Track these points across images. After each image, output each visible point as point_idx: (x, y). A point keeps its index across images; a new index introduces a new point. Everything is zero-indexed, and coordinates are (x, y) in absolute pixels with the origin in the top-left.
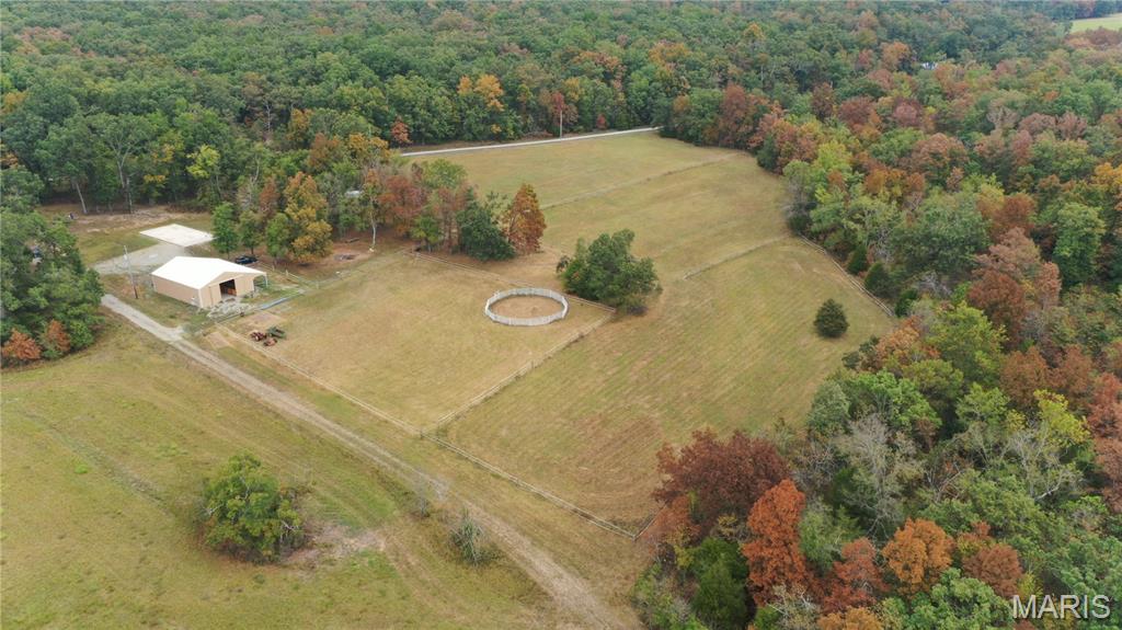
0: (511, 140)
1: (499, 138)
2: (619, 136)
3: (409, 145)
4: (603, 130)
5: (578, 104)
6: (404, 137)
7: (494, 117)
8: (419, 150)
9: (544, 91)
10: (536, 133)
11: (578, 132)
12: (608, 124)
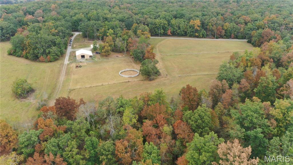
0: (200, 38)
1: (197, 37)
2: (238, 41)
3: (171, 36)
4: (233, 39)
5: (226, 30)
6: (169, 33)
7: (197, 31)
8: (174, 37)
9: (215, 26)
10: (210, 37)
11: (224, 38)
12: (235, 37)
